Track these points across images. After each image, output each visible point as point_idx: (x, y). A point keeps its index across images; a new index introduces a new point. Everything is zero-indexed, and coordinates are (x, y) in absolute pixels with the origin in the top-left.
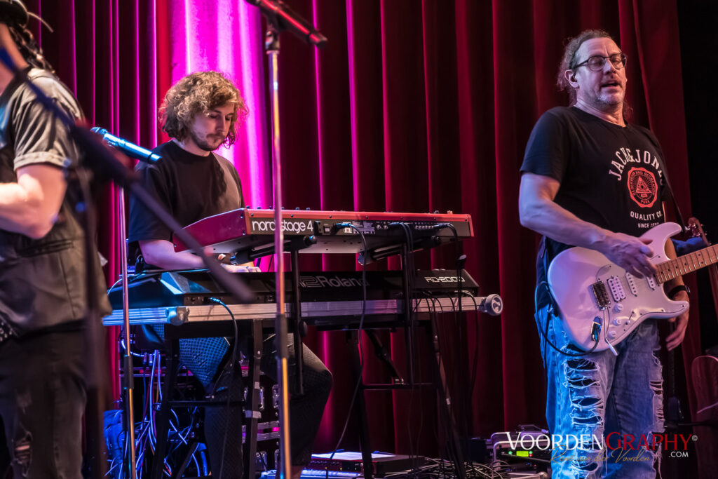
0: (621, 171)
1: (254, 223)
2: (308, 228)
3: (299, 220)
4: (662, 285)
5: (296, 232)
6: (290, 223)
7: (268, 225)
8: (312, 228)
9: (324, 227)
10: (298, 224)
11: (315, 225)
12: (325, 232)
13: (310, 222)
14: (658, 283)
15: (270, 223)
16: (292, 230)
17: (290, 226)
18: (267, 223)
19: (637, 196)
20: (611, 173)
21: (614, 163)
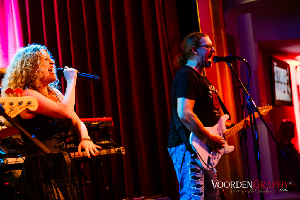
19: (215, 104)
20: (210, 96)
21: (210, 92)
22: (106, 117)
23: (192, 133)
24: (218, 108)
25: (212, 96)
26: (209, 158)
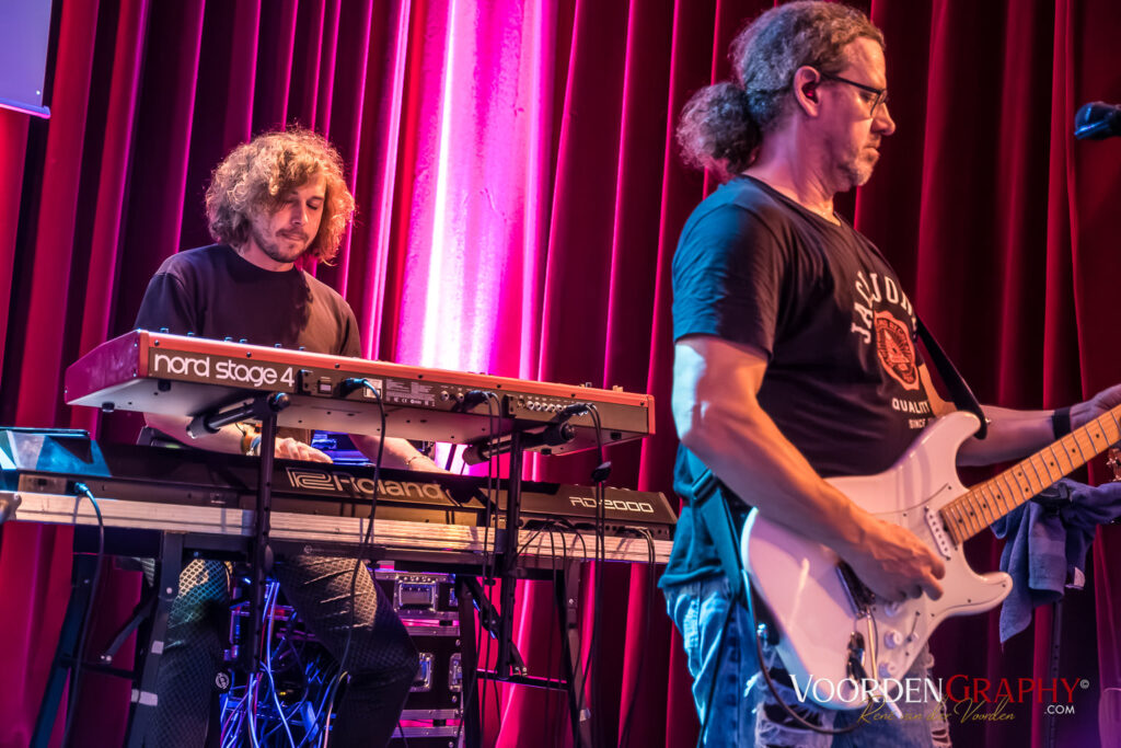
0: (869, 324)
1: (158, 358)
2: (283, 380)
3: (265, 364)
4: (960, 547)
5: (253, 383)
6: (242, 366)
7: (191, 365)
8: (291, 382)
9: (319, 383)
10: (261, 370)
11: (299, 377)
12: (319, 391)
13: (290, 370)
14: (954, 543)
15: (197, 362)
16: (246, 378)
17: (242, 373)
18: (188, 361)
19: (895, 369)
20: (855, 328)
21: (858, 307)
22: (624, 390)
23: (754, 512)
24: (915, 386)
25: (873, 331)
26: (857, 644)
